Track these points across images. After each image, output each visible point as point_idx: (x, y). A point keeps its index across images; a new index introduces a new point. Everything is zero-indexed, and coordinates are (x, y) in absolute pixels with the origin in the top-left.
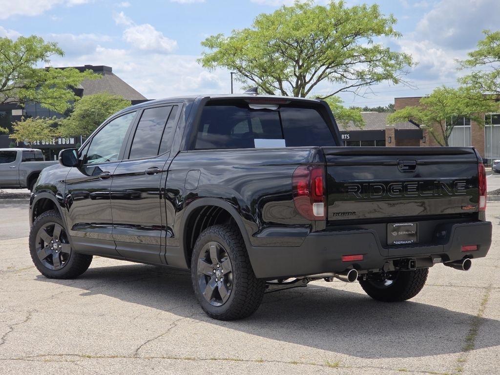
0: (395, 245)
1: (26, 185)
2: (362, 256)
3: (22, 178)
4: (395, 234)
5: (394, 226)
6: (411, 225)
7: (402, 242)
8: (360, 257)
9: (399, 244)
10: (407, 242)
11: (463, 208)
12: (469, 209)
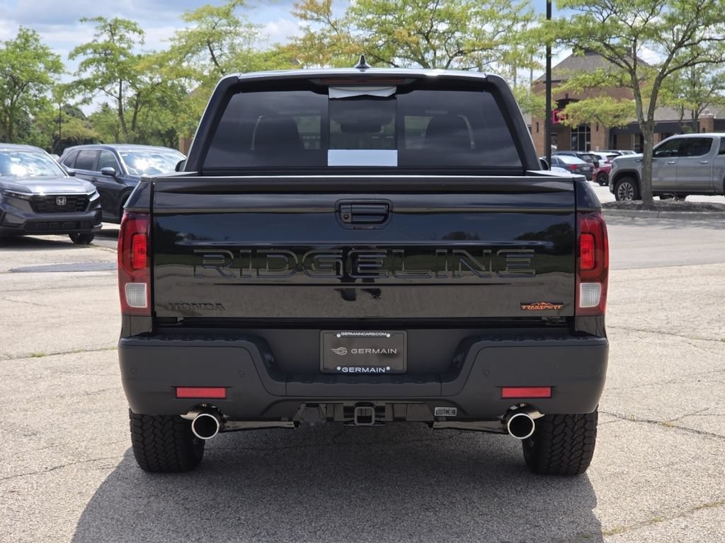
0: (341, 373)
1: (722, 191)
2: (223, 390)
3: (716, 179)
4: (341, 351)
5: (339, 336)
6: (385, 337)
7: (358, 369)
8: (221, 393)
9: (348, 374)
10: (373, 370)
11: (524, 307)
12: (542, 309)
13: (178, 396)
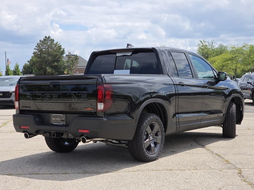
4: (54, 119)
5: (53, 115)
6: (62, 116)
7: (57, 124)
9: (55, 125)
10: (59, 124)
11: (85, 109)
12: (89, 109)
13: (21, 128)
